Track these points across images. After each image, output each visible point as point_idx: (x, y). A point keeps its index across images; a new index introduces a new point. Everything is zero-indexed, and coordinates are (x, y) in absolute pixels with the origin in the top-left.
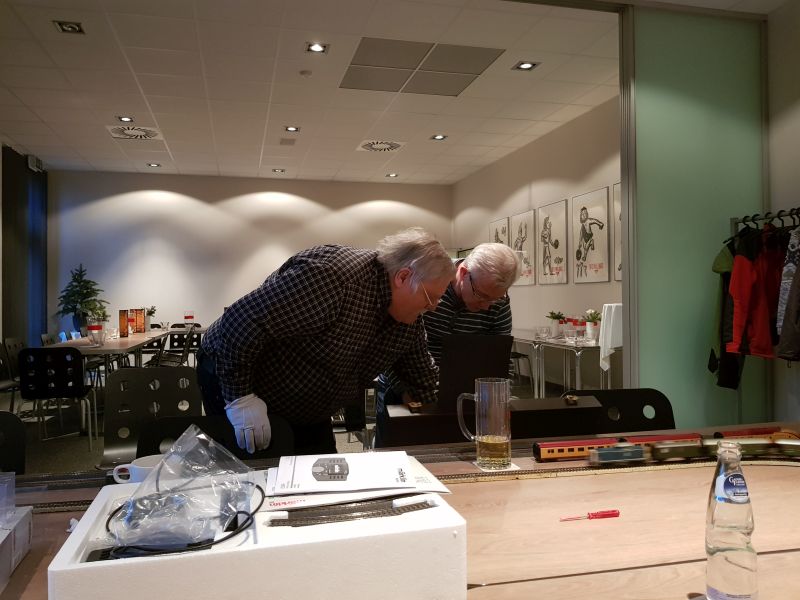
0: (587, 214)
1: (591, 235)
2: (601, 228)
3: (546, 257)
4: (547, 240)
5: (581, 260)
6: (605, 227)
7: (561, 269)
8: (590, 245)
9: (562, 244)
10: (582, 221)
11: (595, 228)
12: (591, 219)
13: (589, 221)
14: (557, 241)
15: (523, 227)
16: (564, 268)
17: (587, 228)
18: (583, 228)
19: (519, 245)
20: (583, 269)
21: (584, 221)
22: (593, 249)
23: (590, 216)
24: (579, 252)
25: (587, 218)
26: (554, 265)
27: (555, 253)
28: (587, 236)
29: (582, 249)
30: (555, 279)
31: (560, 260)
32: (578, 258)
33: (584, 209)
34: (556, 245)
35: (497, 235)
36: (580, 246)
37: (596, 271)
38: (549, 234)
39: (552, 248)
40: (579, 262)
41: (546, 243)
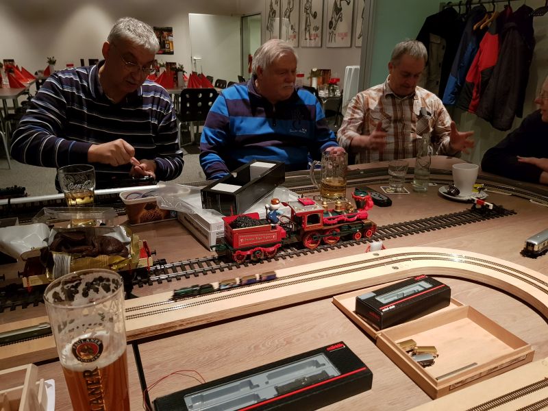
1: (341, 9)
2: (348, 4)
3: (307, 26)
4: (308, 11)
6: (351, 4)
7: (317, 35)
8: (339, 17)
14: (315, 12)
16: (319, 35)
17: (338, 3)
18: (335, 4)
19: (288, 14)
20: (333, 36)
22: (341, 21)
24: (331, 23)
26: (313, 32)
28: (338, 10)
29: (333, 20)
30: (312, 43)
31: (316, 29)
32: (330, 28)
34: (315, 16)
36: (332, 18)
37: (342, 38)
38: (311, 7)
39: (312, 18)
40: (331, 31)
41: (307, 14)
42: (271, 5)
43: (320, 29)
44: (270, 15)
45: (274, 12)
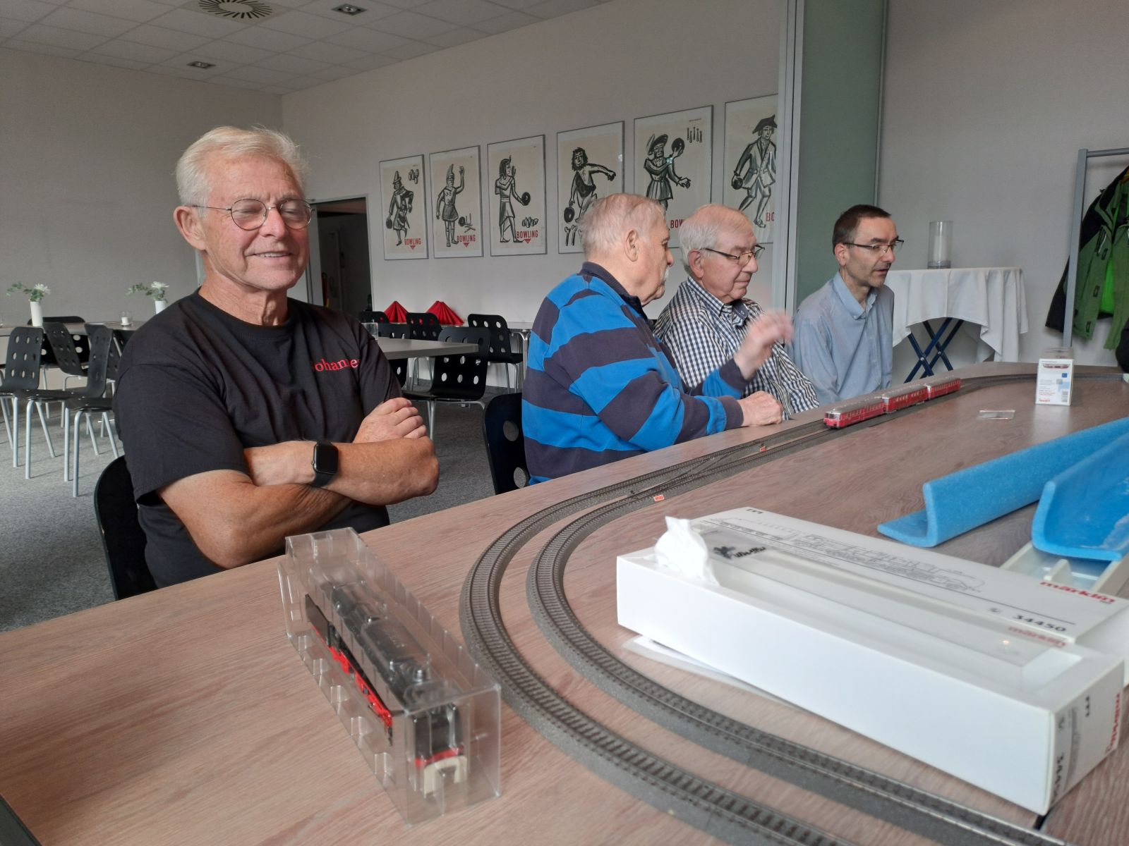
0: (585, 158)
1: (594, 188)
2: (611, 178)
3: (502, 217)
4: (507, 193)
5: (573, 222)
6: (618, 178)
7: (534, 234)
8: (590, 201)
9: (537, 199)
10: (575, 167)
12: (593, 165)
13: (588, 169)
14: (526, 194)
15: (456, 171)
16: (541, 233)
17: (586, 177)
18: (578, 178)
19: (448, 198)
20: (578, 234)
21: (581, 167)
23: (589, 162)
25: (585, 163)
26: (519, 228)
29: (575, 207)
30: (523, 248)
31: (535, 223)
32: (568, 220)
33: (580, 150)
34: (525, 200)
36: (571, 203)
38: (512, 187)
39: (517, 205)
40: (569, 225)
42: (398, 181)
43: (541, 223)
44: (394, 202)
45: (409, 195)
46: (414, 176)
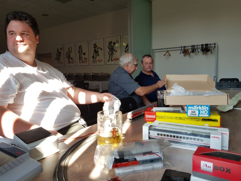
1: (98, 52)
2: (101, 50)
5: (94, 59)
6: (103, 50)
8: (97, 54)
9: (87, 54)
10: (94, 47)
11: (99, 50)
14: (85, 53)
15: (70, 48)
16: (88, 61)
17: (96, 50)
18: (95, 50)
19: (69, 53)
20: (95, 61)
22: (99, 56)
23: (97, 46)
24: (93, 57)
25: (96, 47)
26: (83, 60)
27: (84, 57)
29: (95, 56)
30: (84, 64)
31: (86, 59)
32: (93, 58)
33: (95, 44)
34: (84, 54)
35: (58, 50)
36: (94, 55)
37: (100, 62)
41: (80, 53)
45: (60, 53)
46: (61, 49)
